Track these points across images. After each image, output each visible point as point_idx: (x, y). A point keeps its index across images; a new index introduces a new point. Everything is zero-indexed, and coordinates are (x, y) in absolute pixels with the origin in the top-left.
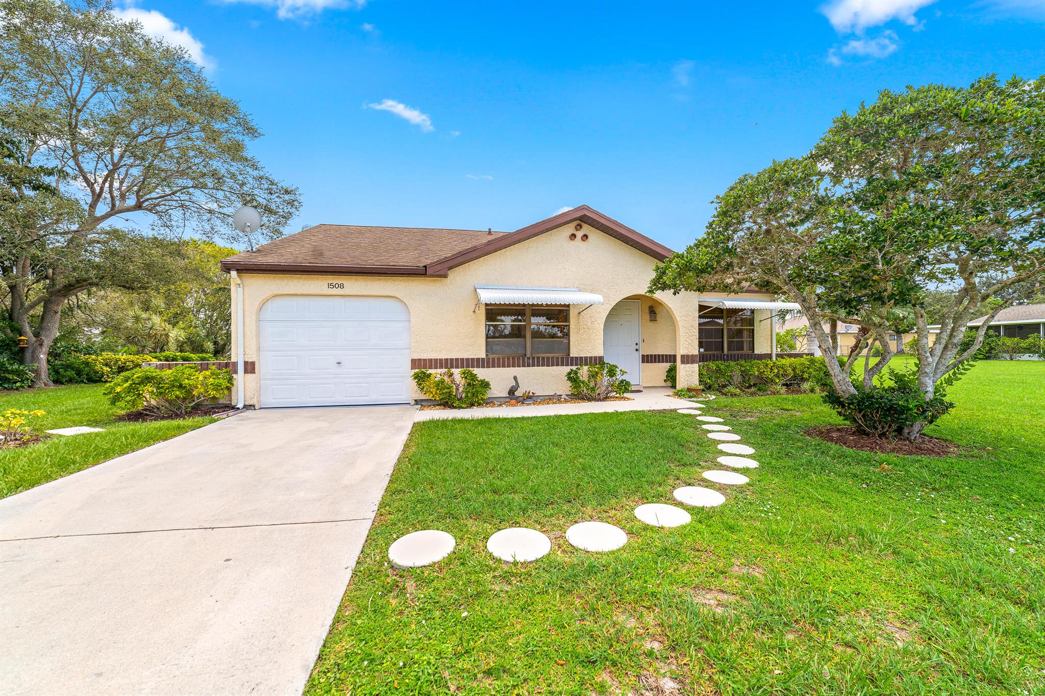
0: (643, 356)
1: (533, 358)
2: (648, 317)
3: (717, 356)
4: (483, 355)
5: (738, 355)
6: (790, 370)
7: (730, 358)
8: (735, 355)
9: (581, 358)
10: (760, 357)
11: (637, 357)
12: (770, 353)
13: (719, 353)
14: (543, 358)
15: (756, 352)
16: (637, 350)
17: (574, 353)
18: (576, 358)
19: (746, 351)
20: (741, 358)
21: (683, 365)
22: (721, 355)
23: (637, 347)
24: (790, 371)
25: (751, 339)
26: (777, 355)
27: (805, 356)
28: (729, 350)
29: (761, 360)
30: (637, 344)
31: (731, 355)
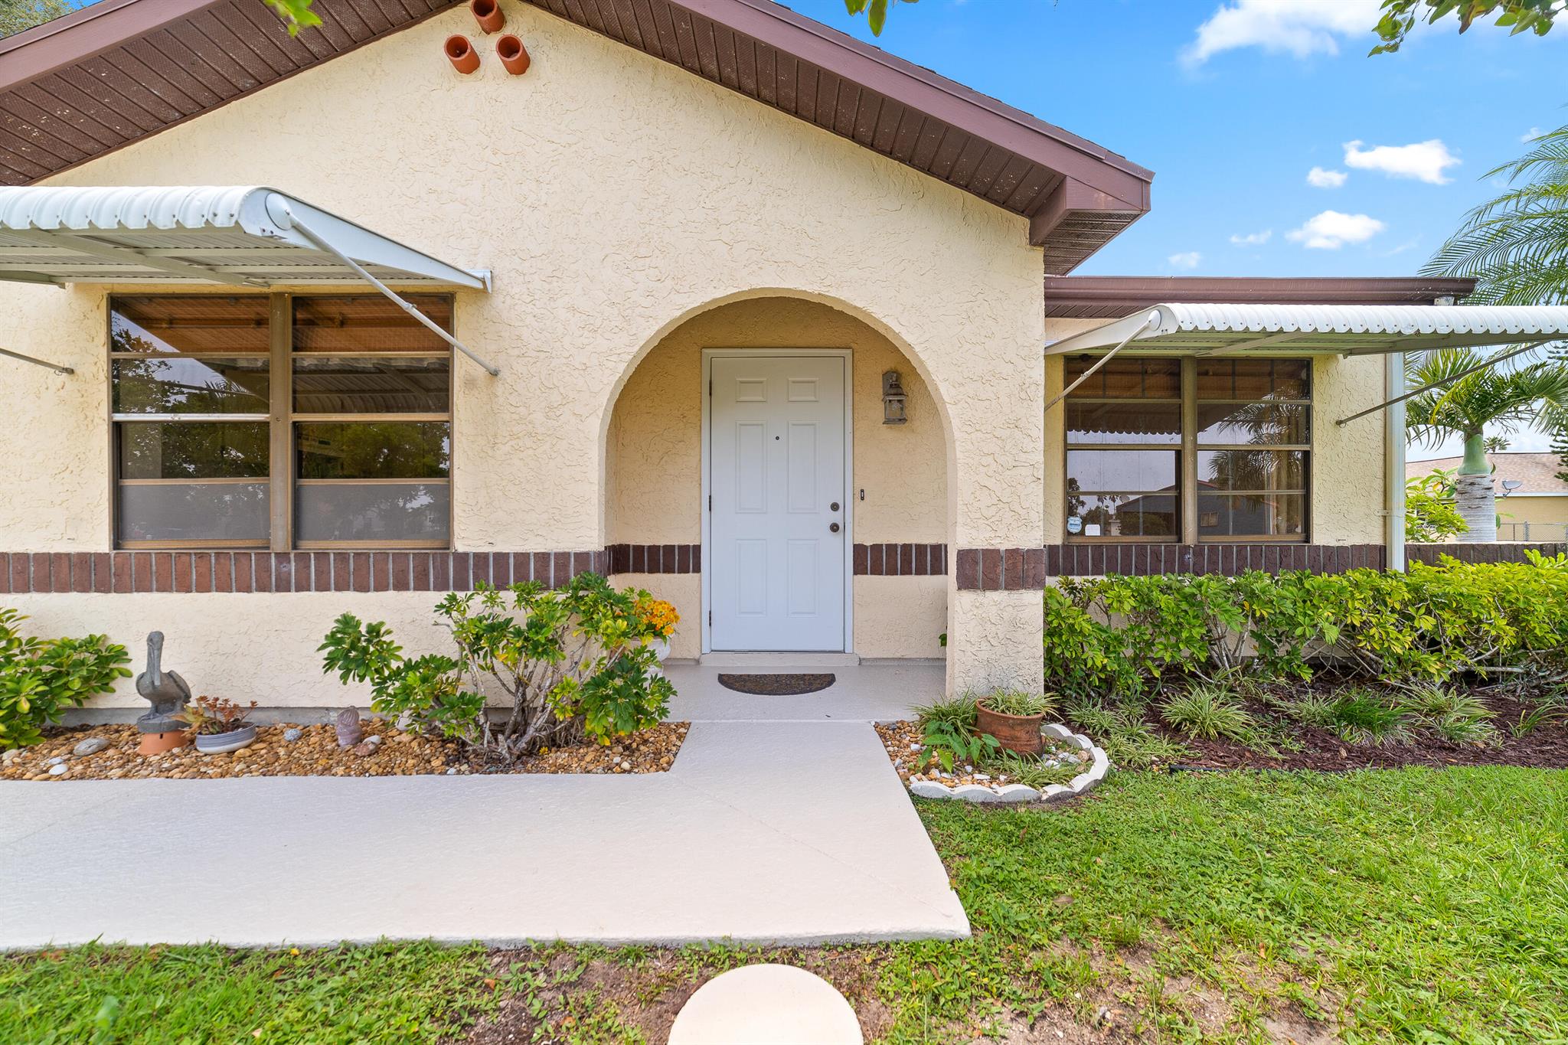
0: (859, 549)
1: (303, 558)
2: (876, 409)
3: (1156, 555)
4: (100, 542)
5: (1241, 549)
6: (1503, 623)
7: (1207, 561)
8: (1227, 549)
9: (501, 558)
10: (1337, 559)
11: (839, 554)
12: (1378, 541)
13: (1163, 540)
14: (342, 557)
15: (1321, 537)
16: (834, 528)
17: (467, 539)
18: (481, 558)
19: (1275, 529)
20: (1255, 567)
21: (968, 597)
22: (1170, 551)
23: (836, 517)
24: (1499, 625)
25: (1298, 492)
26: (1414, 553)
27: (1535, 556)
28: (1201, 530)
29: (1340, 570)
30: (835, 507)
31: (1213, 549)
